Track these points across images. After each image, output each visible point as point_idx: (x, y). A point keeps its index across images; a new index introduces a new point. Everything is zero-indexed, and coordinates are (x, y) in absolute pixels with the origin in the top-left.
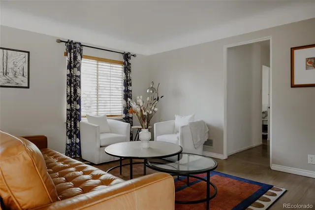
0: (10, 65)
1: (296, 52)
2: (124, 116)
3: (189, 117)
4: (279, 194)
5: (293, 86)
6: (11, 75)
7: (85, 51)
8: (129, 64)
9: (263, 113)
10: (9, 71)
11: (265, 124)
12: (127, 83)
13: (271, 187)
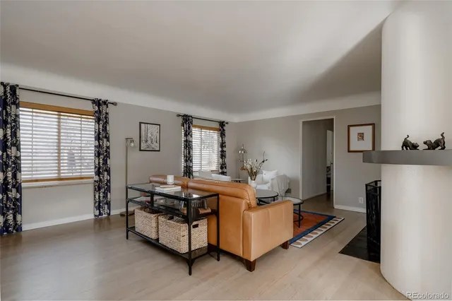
0: (149, 135)
1: (351, 128)
2: (220, 171)
3: (274, 172)
4: (340, 220)
5: (349, 151)
6: (149, 142)
7: (195, 122)
8: (224, 130)
9: (328, 167)
10: (149, 139)
11: (329, 176)
12: (222, 145)
13: (335, 217)
